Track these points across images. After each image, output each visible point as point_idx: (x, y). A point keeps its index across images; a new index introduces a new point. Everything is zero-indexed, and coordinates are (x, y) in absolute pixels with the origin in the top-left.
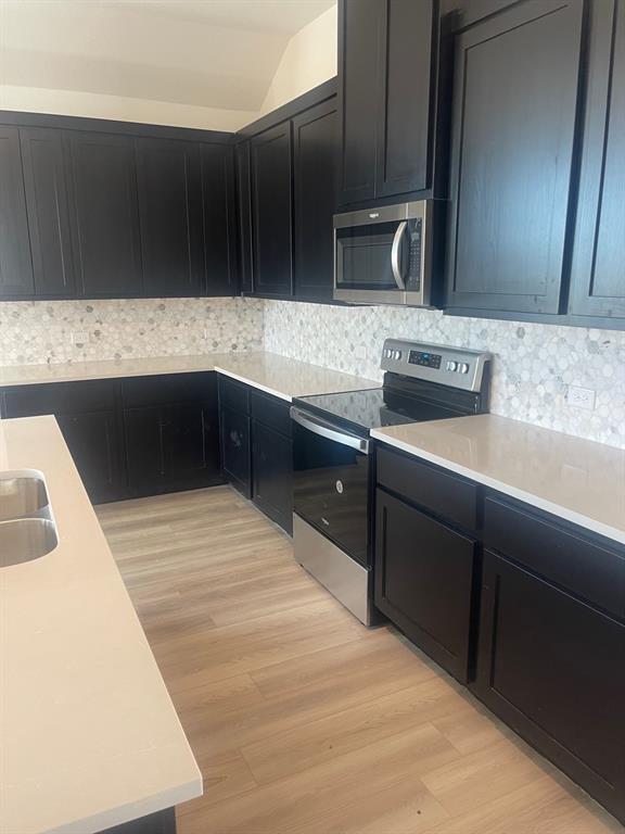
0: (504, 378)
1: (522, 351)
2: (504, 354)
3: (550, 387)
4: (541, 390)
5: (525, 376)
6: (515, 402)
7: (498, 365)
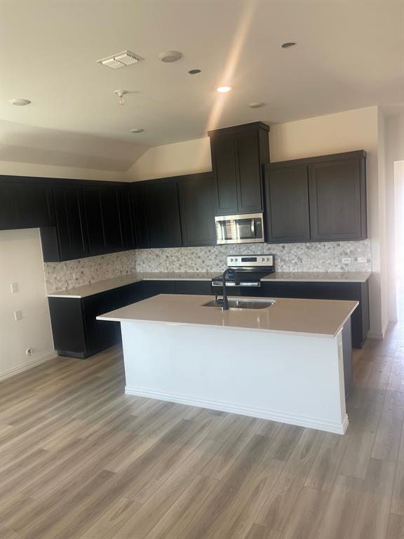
0: (279, 260)
1: (285, 252)
2: (278, 254)
3: (296, 260)
4: (293, 262)
5: (287, 259)
6: (284, 267)
7: (276, 257)
